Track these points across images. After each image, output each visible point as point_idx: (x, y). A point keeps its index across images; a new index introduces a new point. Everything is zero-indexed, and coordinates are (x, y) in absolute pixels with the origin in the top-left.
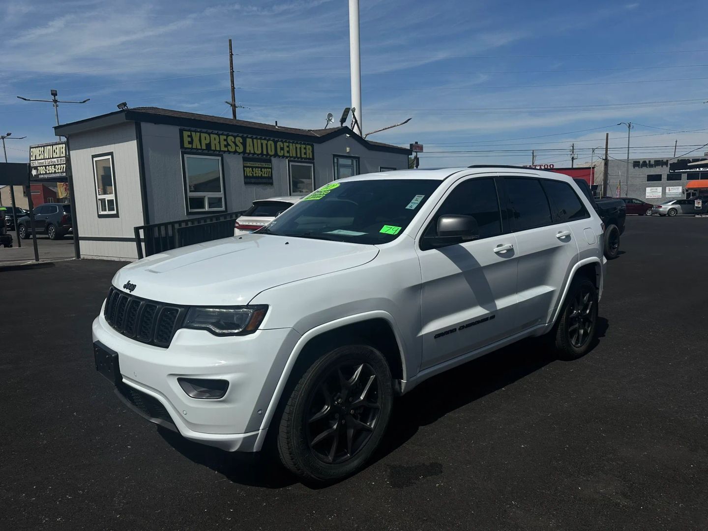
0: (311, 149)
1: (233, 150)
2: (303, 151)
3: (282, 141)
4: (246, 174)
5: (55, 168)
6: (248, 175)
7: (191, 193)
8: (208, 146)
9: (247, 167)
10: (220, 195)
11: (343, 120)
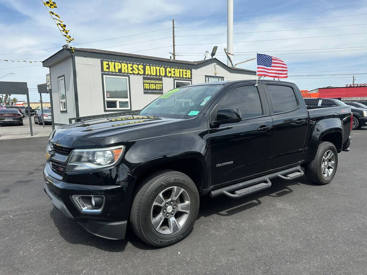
0: (190, 72)
1: (137, 73)
2: (184, 73)
3: (170, 67)
4: (145, 88)
6: (147, 88)
7: (107, 99)
8: (120, 70)
9: (146, 83)
10: (128, 100)
11: (213, 54)
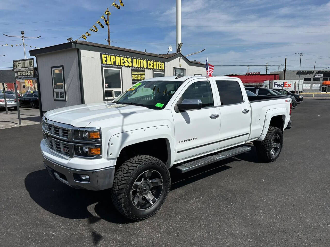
1: (127, 65)
2: (160, 66)
4: (133, 78)
5: (27, 73)
7: (106, 89)
8: (115, 63)
10: (121, 90)
11: (179, 50)
